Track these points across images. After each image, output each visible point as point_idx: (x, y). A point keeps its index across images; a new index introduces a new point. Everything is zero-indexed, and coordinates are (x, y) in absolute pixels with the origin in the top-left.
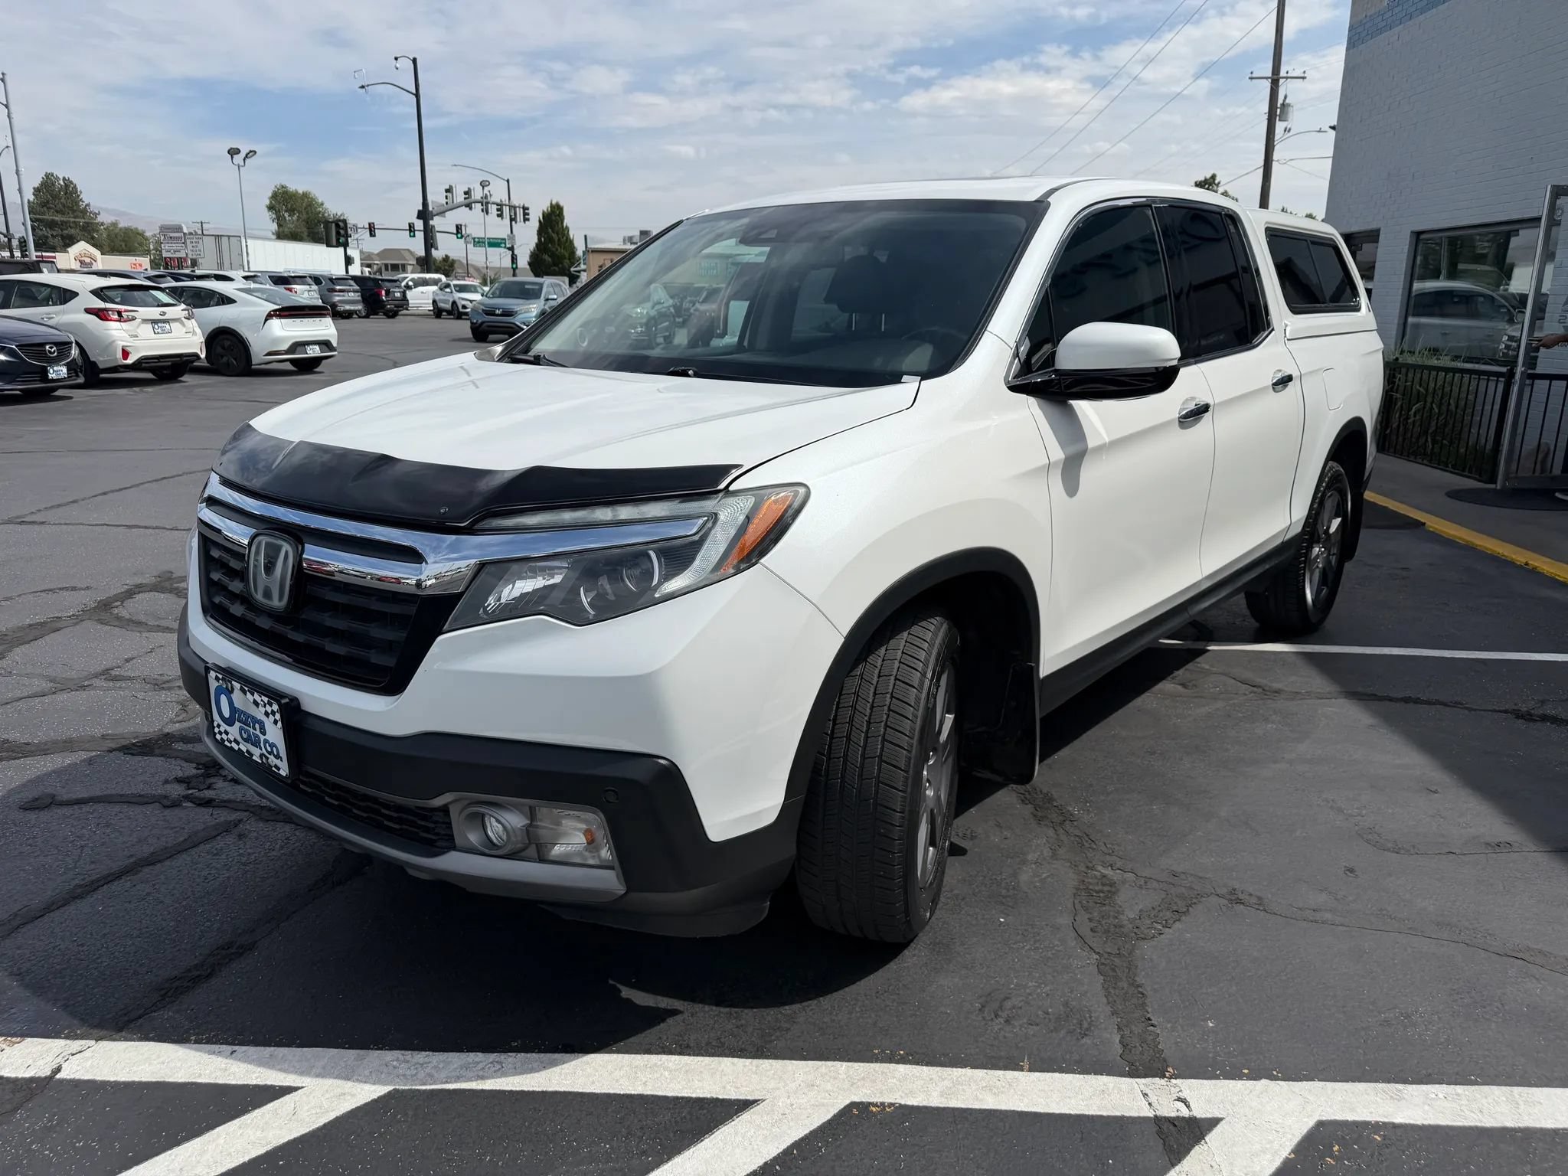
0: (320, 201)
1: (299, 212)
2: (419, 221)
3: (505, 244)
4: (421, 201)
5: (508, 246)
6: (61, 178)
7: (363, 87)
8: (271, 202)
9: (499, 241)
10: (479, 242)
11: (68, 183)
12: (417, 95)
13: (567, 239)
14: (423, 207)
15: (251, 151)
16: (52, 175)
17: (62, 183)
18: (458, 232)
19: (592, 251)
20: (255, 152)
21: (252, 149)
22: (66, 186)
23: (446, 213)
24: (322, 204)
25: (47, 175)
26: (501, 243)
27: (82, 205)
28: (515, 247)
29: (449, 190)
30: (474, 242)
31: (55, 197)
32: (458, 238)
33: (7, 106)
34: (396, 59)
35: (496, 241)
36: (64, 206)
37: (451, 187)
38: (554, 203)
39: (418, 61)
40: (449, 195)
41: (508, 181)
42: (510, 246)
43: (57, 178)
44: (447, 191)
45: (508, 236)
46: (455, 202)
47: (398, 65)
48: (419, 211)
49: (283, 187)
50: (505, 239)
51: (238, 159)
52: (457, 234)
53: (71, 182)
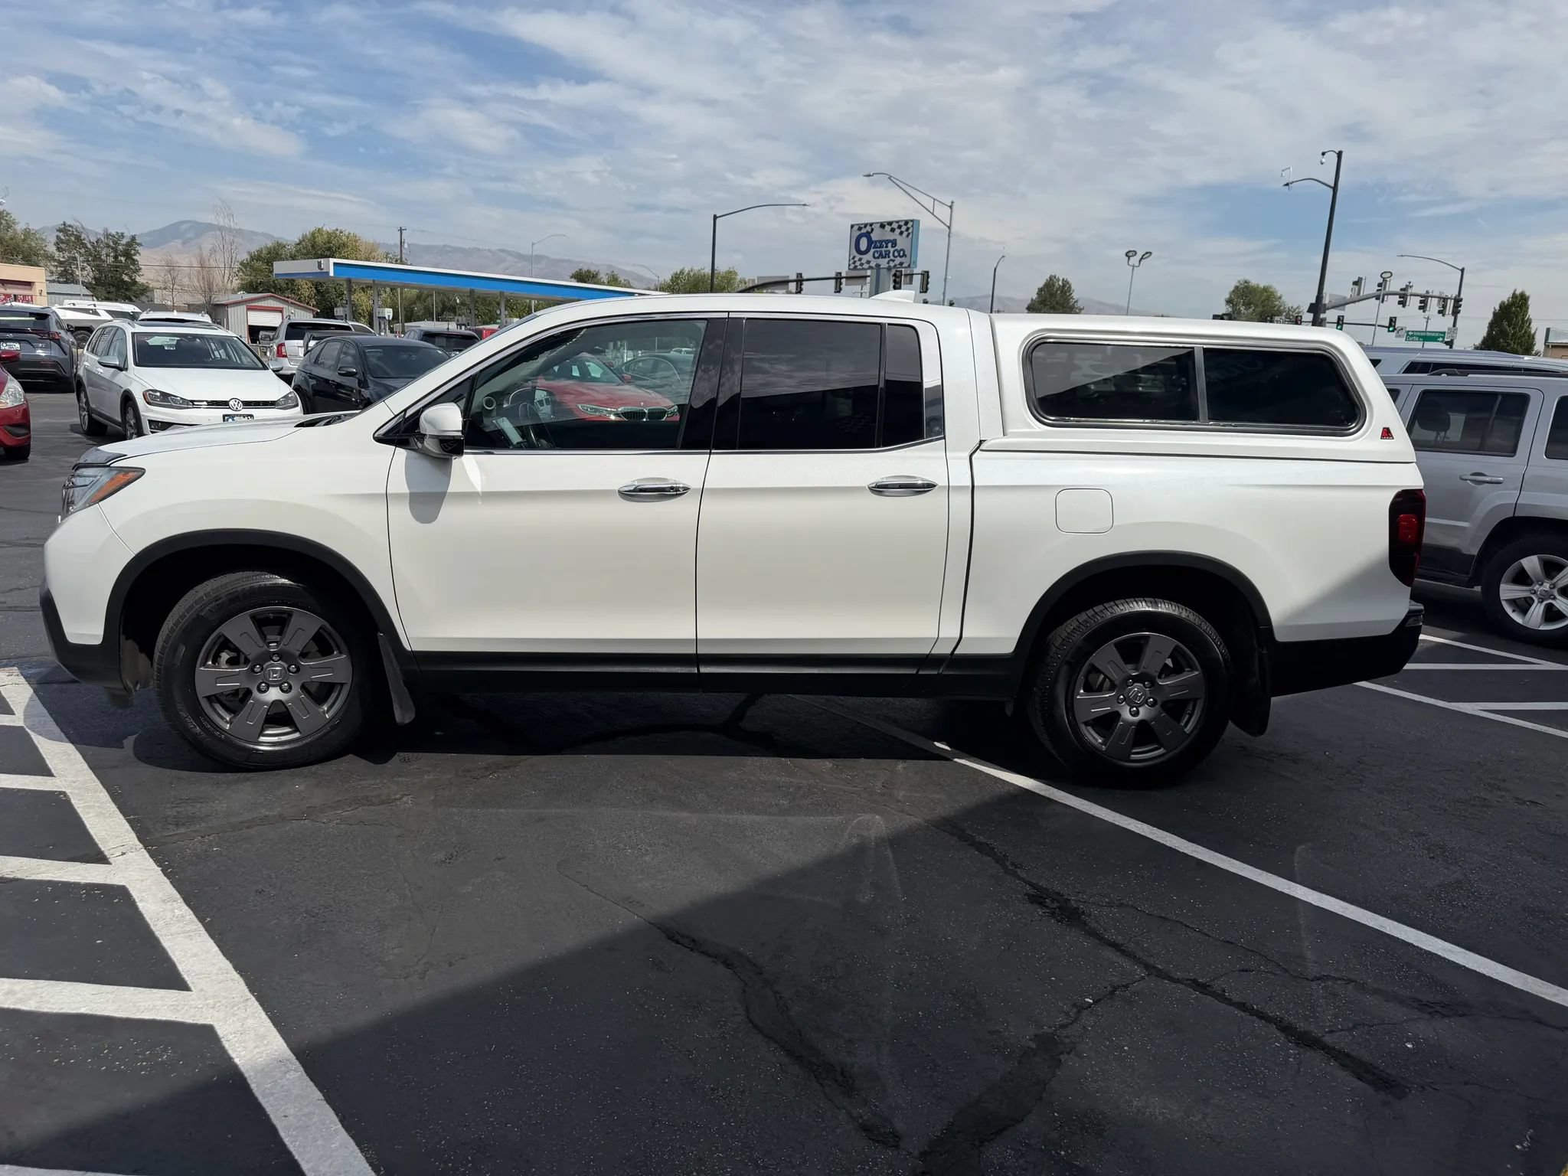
0: (1279, 295)
1: (1256, 306)
2: (1309, 314)
3: (1444, 338)
4: (1316, 294)
5: (1446, 340)
6: (1061, 279)
7: (1287, 184)
8: (1231, 296)
9: (1437, 335)
10: (1412, 336)
11: (1066, 283)
12: (1335, 188)
13: (1526, 332)
14: (1316, 301)
15: (1147, 253)
16: (1055, 277)
17: (1060, 283)
18: (1390, 325)
19: (1552, 346)
20: (1151, 253)
21: (1148, 251)
22: (1064, 286)
23: (1347, 306)
24: (1280, 298)
25: (1051, 278)
26: (1439, 337)
27: (1072, 302)
28: (1455, 341)
29: (1357, 283)
30: (1408, 335)
31: (1053, 295)
32: (1389, 331)
33: (949, 227)
34: (1323, 154)
35: (1433, 335)
36: (1057, 303)
37: (1360, 279)
38: (1518, 292)
39: (1344, 155)
40: (1357, 288)
41: (1462, 270)
42: (1449, 340)
43: (1058, 280)
44: (1355, 283)
45: (1449, 329)
46: (1361, 294)
47: (1324, 160)
48: (1311, 304)
49: (1246, 282)
50: (1444, 333)
51: (1134, 260)
52: (1389, 327)
53: (1068, 283)
